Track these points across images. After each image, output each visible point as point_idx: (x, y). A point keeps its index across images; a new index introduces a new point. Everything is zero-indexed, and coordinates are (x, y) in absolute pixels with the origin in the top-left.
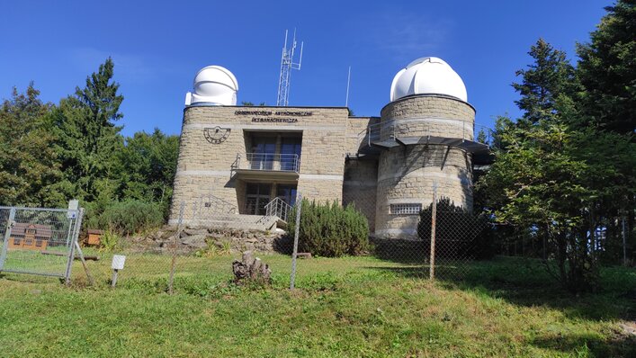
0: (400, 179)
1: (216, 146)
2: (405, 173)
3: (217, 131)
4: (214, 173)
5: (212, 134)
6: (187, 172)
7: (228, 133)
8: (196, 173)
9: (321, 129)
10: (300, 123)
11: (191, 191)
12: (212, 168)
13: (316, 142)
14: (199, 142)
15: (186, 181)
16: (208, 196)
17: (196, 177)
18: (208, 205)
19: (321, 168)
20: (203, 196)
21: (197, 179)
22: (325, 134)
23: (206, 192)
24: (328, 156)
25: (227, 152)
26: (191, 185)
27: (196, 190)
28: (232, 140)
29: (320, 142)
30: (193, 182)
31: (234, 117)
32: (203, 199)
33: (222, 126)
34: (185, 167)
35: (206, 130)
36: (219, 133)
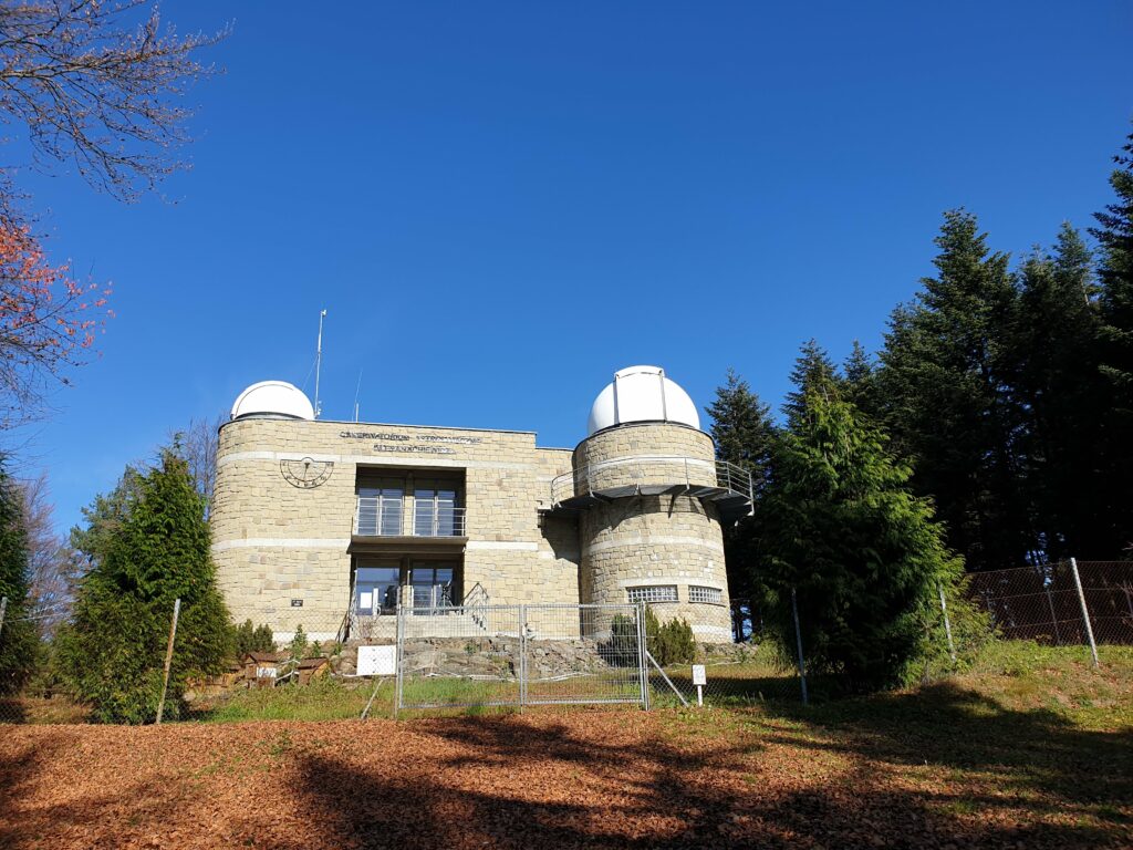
1: (308, 494)
2: (646, 540)
3: (307, 465)
4: (307, 543)
5: (299, 472)
6: (251, 542)
7: (329, 470)
8: (268, 543)
9: (497, 466)
10: (460, 456)
11: (262, 576)
12: (302, 534)
13: (489, 488)
14: (270, 485)
15: (247, 559)
16: (295, 586)
17: (269, 550)
18: (297, 603)
19: (503, 531)
20: (286, 587)
21: (272, 555)
22: (503, 475)
23: (292, 579)
24: (511, 511)
25: (329, 505)
26: (259, 568)
27: (271, 576)
28: (337, 483)
29: (497, 488)
30: (263, 561)
31: (339, 442)
32: (285, 593)
33: (317, 457)
34: (244, 531)
35: (284, 462)
36: (310, 469)
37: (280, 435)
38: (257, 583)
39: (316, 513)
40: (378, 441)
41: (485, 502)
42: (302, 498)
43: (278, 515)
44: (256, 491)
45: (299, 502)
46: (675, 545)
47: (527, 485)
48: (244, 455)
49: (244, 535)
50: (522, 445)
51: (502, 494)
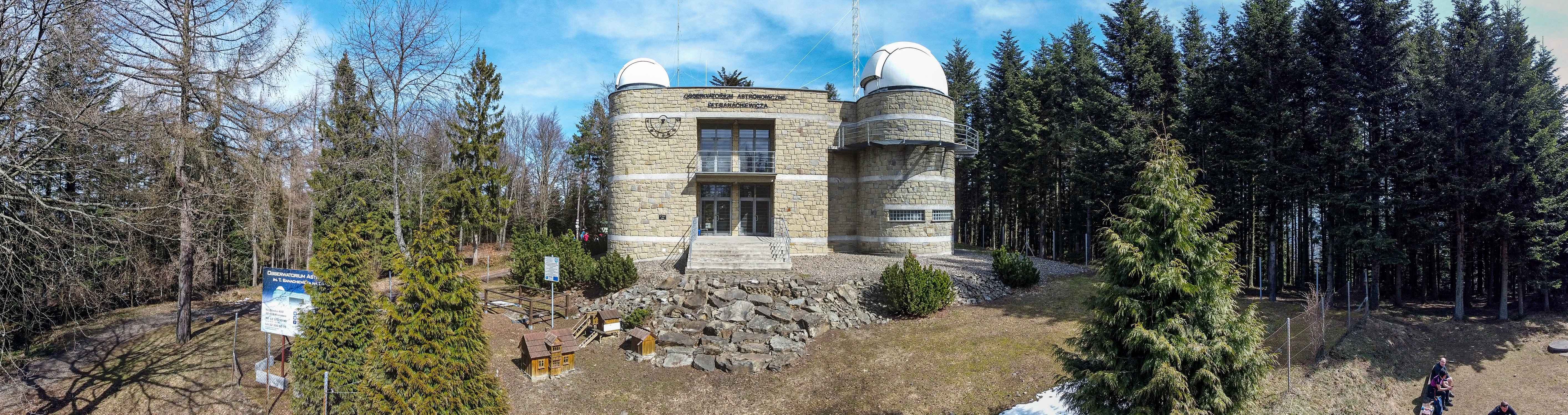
0: (901, 182)
1: (665, 142)
2: (906, 177)
3: (663, 121)
4: (666, 176)
5: (657, 126)
6: (632, 177)
7: (678, 124)
8: (642, 177)
9: (798, 117)
10: (771, 110)
11: (639, 200)
12: (663, 170)
13: (792, 134)
14: (639, 137)
15: (629, 188)
16: (661, 206)
17: (643, 182)
18: (662, 217)
19: (803, 167)
20: (655, 207)
21: (644, 185)
22: (803, 124)
23: (657, 201)
24: (809, 151)
25: (679, 149)
26: (637, 193)
27: (645, 199)
28: (684, 133)
29: (798, 134)
30: (639, 190)
31: (683, 102)
32: (655, 211)
33: (669, 115)
34: (627, 169)
35: (647, 120)
36: (666, 124)
37: (645, 100)
38: (637, 204)
39: (671, 155)
40: (710, 100)
41: (790, 145)
42: (662, 146)
43: (646, 157)
44: (632, 142)
45: (660, 148)
46: (926, 182)
47: (821, 132)
48: (623, 117)
49: (627, 173)
50: (818, 101)
51: (802, 139)
